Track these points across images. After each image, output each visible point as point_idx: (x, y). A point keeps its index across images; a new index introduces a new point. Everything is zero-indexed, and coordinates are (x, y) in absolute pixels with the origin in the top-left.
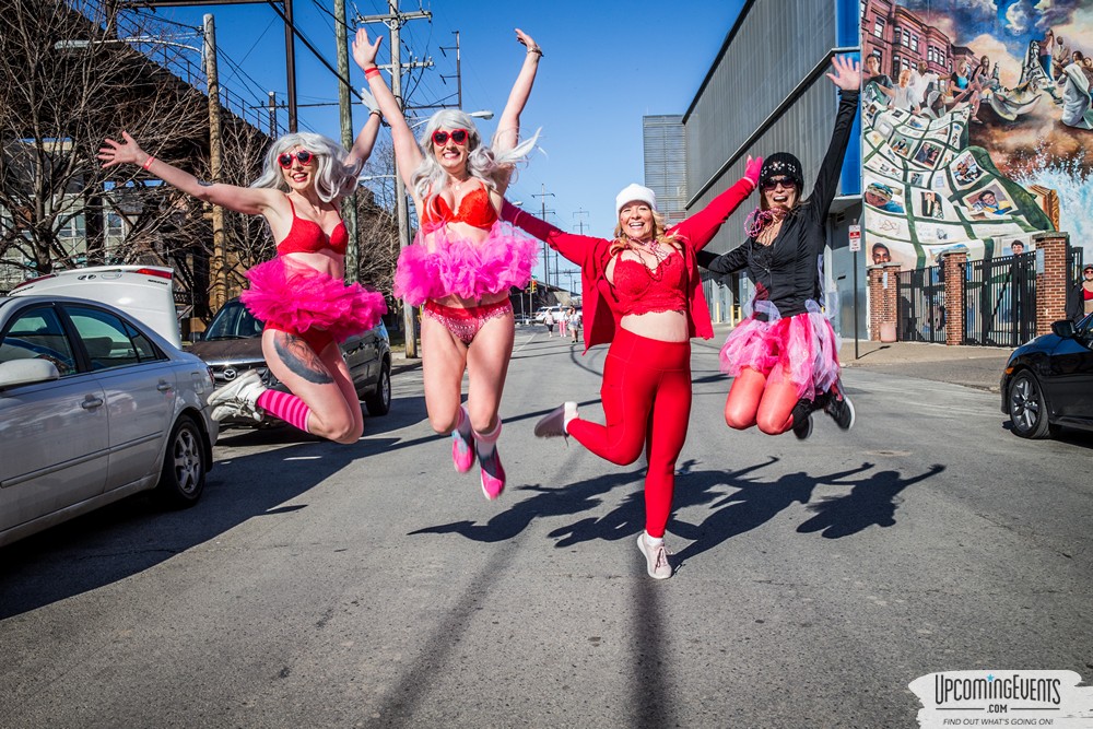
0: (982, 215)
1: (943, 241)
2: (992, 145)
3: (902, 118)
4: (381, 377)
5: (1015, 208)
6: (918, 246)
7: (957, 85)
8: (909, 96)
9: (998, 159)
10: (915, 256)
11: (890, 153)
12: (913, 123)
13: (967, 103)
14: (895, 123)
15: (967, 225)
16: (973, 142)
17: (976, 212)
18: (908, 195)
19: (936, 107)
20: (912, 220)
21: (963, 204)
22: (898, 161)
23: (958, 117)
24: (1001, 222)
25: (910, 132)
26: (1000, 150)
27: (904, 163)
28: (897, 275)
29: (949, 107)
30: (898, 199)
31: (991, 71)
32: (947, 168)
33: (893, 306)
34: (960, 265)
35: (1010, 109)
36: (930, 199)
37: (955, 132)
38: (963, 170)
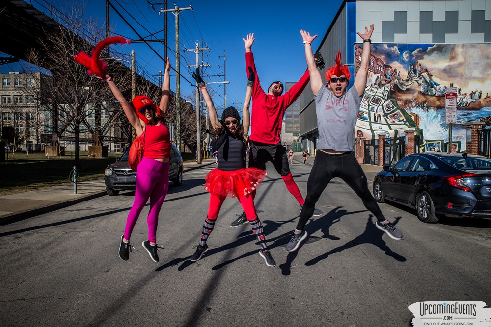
0: (394, 122)
1: (381, 130)
2: (398, 99)
4: (179, 173)
5: (405, 120)
6: (372, 131)
7: (386, 78)
8: (370, 81)
9: (400, 103)
10: (371, 135)
11: (364, 100)
12: (371, 90)
13: (390, 84)
15: (389, 125)
16: (391, 97)
17: (392, 121)
18: (369, 114)
19: (380, 85)
20: (371, 122)
21: (388, 118)
22: (366, 103)
23: (386, 89)
24: (400, 124)
25: (371, 93)
26: (400, 100)
27: (368, 103)
28: (365, 141)
29: (384, 85)
30: (366, 115)
31: (397, 74)
32: (383, 105)
33: (363, 152)
34: (383, 139)
35: (404, 87)
36: (377, 116)
37: (385, 93)
38: (388, 106)
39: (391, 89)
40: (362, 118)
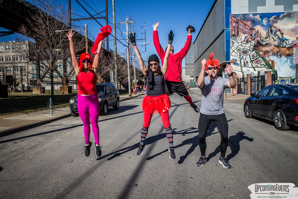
0: (257, 66)
1: (248, 71)
2: (260, 50)
3: (239, 44)
4: (117, 102)
5: (265, 64)
6: (243, 72)
7: (252, 37)
8: (241, 39)
9: (261, 53)
10: (242, 75)
11: (237, 52)
13: (254, 41)
14: (238, 45)
15: (254, 68)
16: (255, 49)
17: (256, 65)
18: (241, 61)
19: (247, 42)
20: (241, 67)
21: (253, 63)
22: (238, 54)
23: (252, 44)
24: (262, 67)
25: (241, 47)
26: (261, 51)
27: (240, 54)
28: (238, 79)
29: (250, 42)
31: (259, 34)
32: (249, 55)
34: (250, 77)
35: (264, 42)
36: (245, 62)
37: (251, 47)
38: (253, 55)
39: (255, 44)
40: (235, 64)
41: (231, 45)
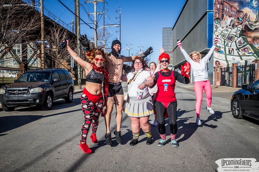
0: (245, 54)
1: (234, 60)
2: (248, 36)
3: (224, 29)
4: (69, 93)
6: (227, 61)
7: (239, 20)
8: (226, 23)
9: (249, 39)
10: (226, 64)
11: (221, 37)
12: (227, 30)
13: (241, 25)
14: (222, 30)
15: (240, 56)
16: (242, 35)
17: (243, 53)
18: (225, 49)
19: (233, 26)
20: (226, 55)
22: (223, 40)
23: (239, 29)
24: (249, 56)
25: (226, 32)
26: (250, 37)
28: (221, 69)
29: (237, 26)
30: (222, 49)
31: (248, 17)
32: (236, 42)
33: (220, 77)
34: (236, 67)
35: (253, 27)
36: (231, 50)
37: (238, 32)
38: (240, 42)
39: (242, 29)
40: (219, 52)
41: (214, 29)
